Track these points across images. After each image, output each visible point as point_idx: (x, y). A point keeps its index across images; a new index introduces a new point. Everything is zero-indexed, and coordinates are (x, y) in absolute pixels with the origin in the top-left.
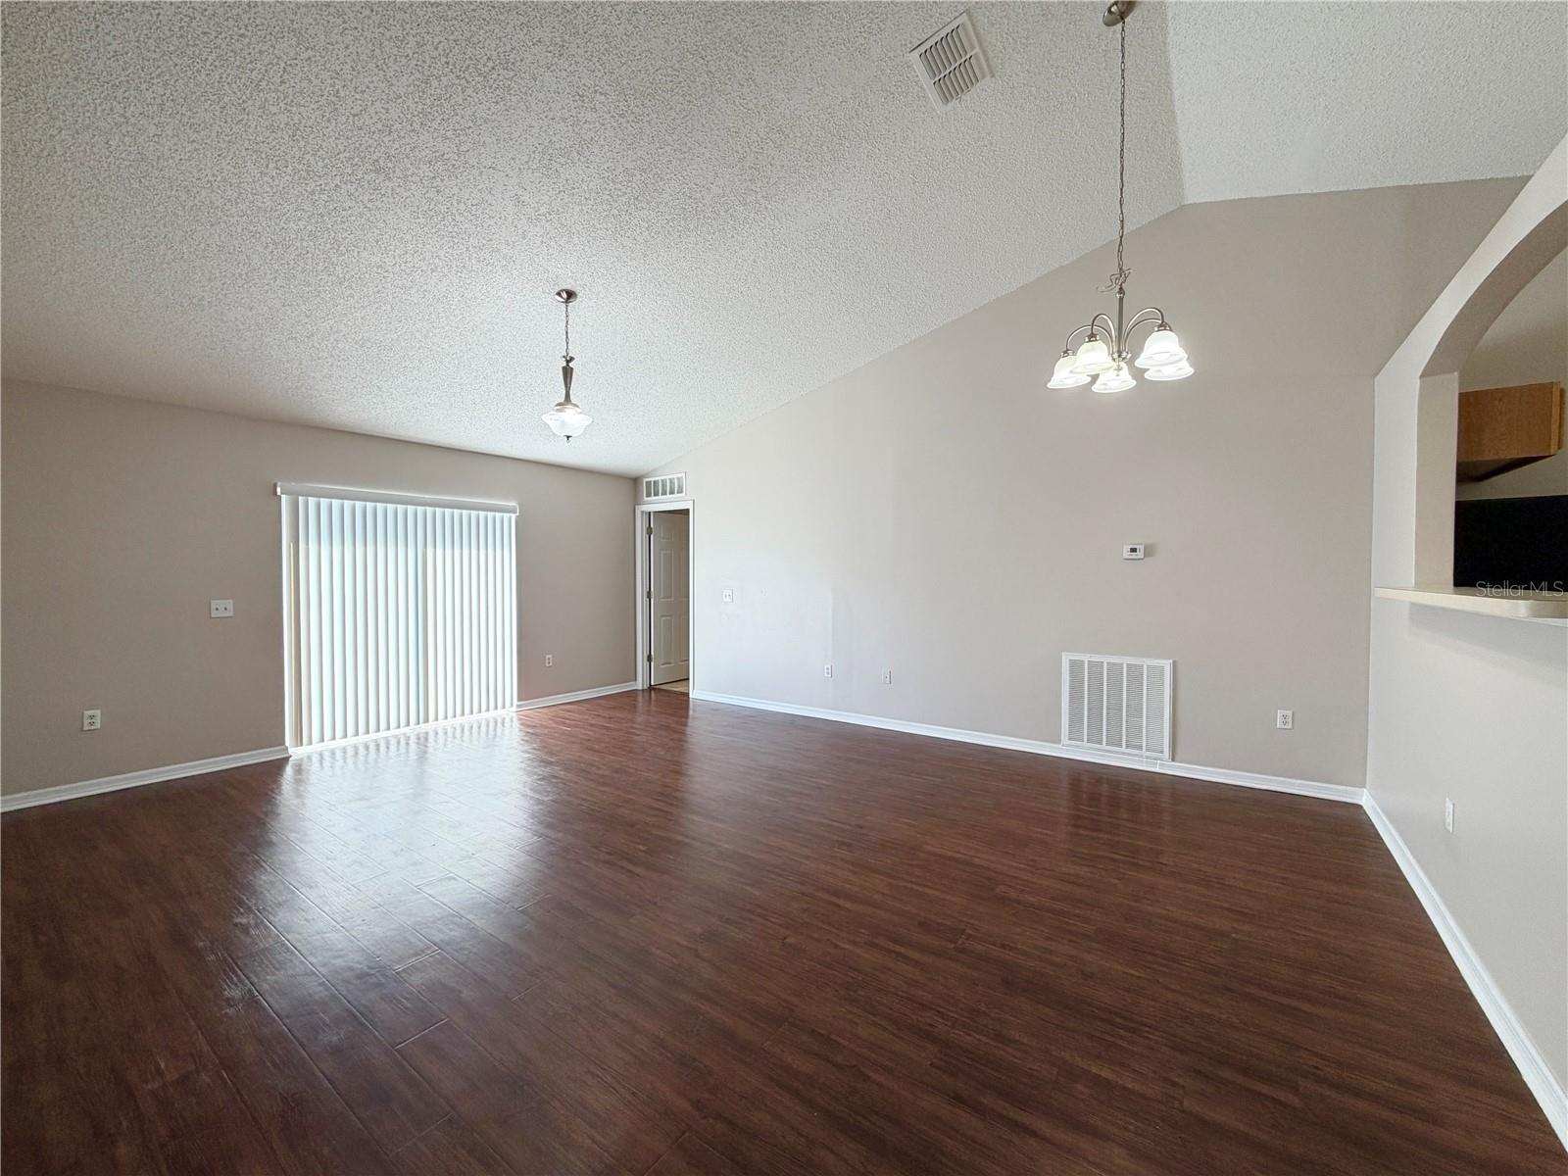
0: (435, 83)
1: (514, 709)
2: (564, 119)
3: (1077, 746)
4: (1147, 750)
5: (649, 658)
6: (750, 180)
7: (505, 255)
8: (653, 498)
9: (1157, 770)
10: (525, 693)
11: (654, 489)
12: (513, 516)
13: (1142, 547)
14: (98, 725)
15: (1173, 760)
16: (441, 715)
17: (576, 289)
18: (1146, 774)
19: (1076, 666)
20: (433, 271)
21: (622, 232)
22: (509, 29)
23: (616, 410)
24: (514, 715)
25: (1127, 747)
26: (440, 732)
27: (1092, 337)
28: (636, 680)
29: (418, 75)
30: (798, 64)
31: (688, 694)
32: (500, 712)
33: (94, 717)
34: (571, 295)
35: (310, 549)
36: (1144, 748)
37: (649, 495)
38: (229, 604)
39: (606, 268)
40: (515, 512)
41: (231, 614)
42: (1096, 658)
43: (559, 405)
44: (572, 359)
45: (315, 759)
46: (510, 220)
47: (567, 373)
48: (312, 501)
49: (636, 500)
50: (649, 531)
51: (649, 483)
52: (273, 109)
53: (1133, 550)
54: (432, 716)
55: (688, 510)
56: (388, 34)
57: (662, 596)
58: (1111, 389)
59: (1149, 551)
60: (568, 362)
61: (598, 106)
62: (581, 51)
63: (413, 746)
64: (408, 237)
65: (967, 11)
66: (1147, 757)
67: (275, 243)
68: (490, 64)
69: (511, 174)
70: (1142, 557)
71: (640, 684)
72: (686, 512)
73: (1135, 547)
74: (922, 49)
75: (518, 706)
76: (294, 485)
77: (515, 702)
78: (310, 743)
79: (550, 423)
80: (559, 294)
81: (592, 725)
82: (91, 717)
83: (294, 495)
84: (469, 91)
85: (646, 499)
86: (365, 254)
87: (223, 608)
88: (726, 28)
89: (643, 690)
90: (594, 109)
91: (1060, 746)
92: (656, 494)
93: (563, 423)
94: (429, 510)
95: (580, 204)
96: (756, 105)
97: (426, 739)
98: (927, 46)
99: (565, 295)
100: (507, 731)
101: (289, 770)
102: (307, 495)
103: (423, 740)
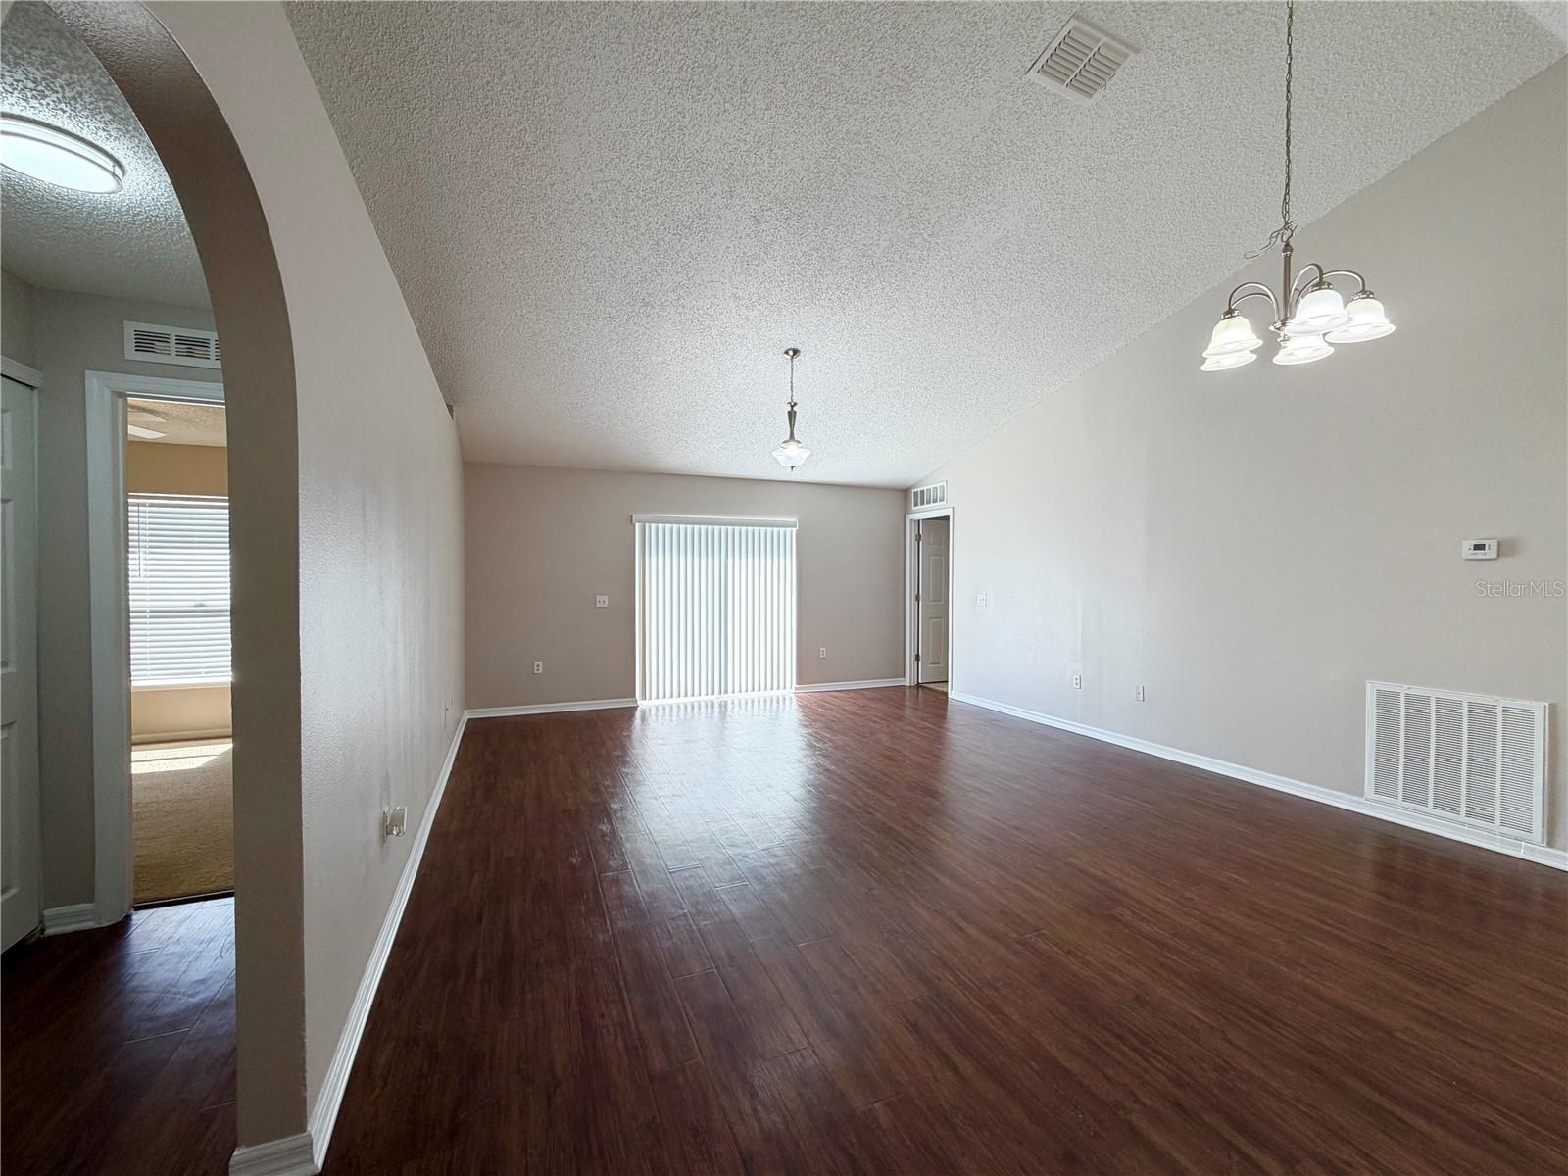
0: (662, 243)
1: (793, 690)
2: (748, 235)
3: (1390, 805)
4: (1503, 824)
5: (917, 657)
6: (912, 227)
7: (739, 335)
8: (919, 507)
9: (1521, 854)
10: (802, 678)
11: (922, 498)
12: (794, 530)
13: (1494, 544)
14: (540, 671)
15: (1550, 844)
16: (737, 689)
17: (798, 347)
18: (1497, 856)
19: (1386, 701)
20: (696, 357)
21: (818, 297)
22: (695, 194)
23: (866, 434)
24: (793, 695)
25: (1469, 815)
26: (736, 702)
27: (1230, 312)
28: (904, 677)
29: (651, 242)
30: (917, 128)
31: (946, 694)
32: (782, 692)
33: (539, 667)
34: (796, 352)
35: (652, 562)
36: (1498, 821)
37: (916, 505)
38: (606, 598)
39: (816, 326)
40: (795, 527)
41: (606, 605)
42: (1417, 691)
43: (785, 442)
44: (795, 404)
45: (653, 709)
46: (734, 310)
47: (792, 415)
48: (653, 526)
49: (906, 510)
50: (919, 538)
51: (916, 493)
52: (584, 288)
53: (1478, 547)
54: (730, 689)
55: (948, 517)
56: (629, 226)
57: (931, 598)
58: (1299, 360)
59: (1505, 549)
60: (792, 406)
61: (768, 219)
62: (744, 189)
63: (717, 709)
64: (674, 340)
65: (1075, 16)
66: (1503, 835)
67: (604, 363)
68: (690, 220)
69: (725, 281)
70: (1495, 556)
71: (908, 681)
72: (947, 518)
73: (1483, 542)
74: (1038, 66)
75: (796, 689)
76: (641, 516)
77: (794, 685)
78: (650, 699)
79: (778, 457)
80: (787, 352)
81: (846, 711)
82: (538, 666)
83: (643, 522)
84: (683, 240)
85: (914, 508)
86: (653, 357)
87: (603, 601)
88: (844, 131)
89: (911, 687)
90: (766, 221)
91: (1363, 800)
92: (922, 503)
93: (788, 457)
94: (730, 528)
95: (779, 286)
96: (893, 172)
97: (726, 707)
98: (1042, 61)
99: (791, 353)
100: (787, 708)
101: (638, 715)
102: (650, 522)
103: (724, 706)
